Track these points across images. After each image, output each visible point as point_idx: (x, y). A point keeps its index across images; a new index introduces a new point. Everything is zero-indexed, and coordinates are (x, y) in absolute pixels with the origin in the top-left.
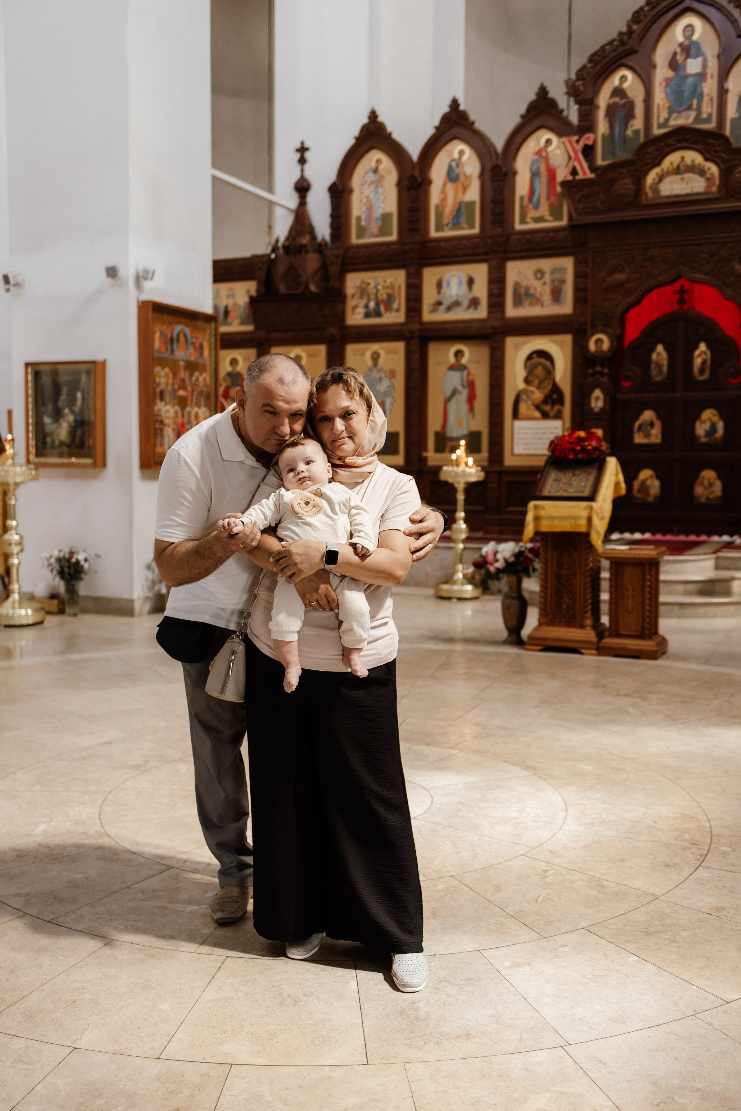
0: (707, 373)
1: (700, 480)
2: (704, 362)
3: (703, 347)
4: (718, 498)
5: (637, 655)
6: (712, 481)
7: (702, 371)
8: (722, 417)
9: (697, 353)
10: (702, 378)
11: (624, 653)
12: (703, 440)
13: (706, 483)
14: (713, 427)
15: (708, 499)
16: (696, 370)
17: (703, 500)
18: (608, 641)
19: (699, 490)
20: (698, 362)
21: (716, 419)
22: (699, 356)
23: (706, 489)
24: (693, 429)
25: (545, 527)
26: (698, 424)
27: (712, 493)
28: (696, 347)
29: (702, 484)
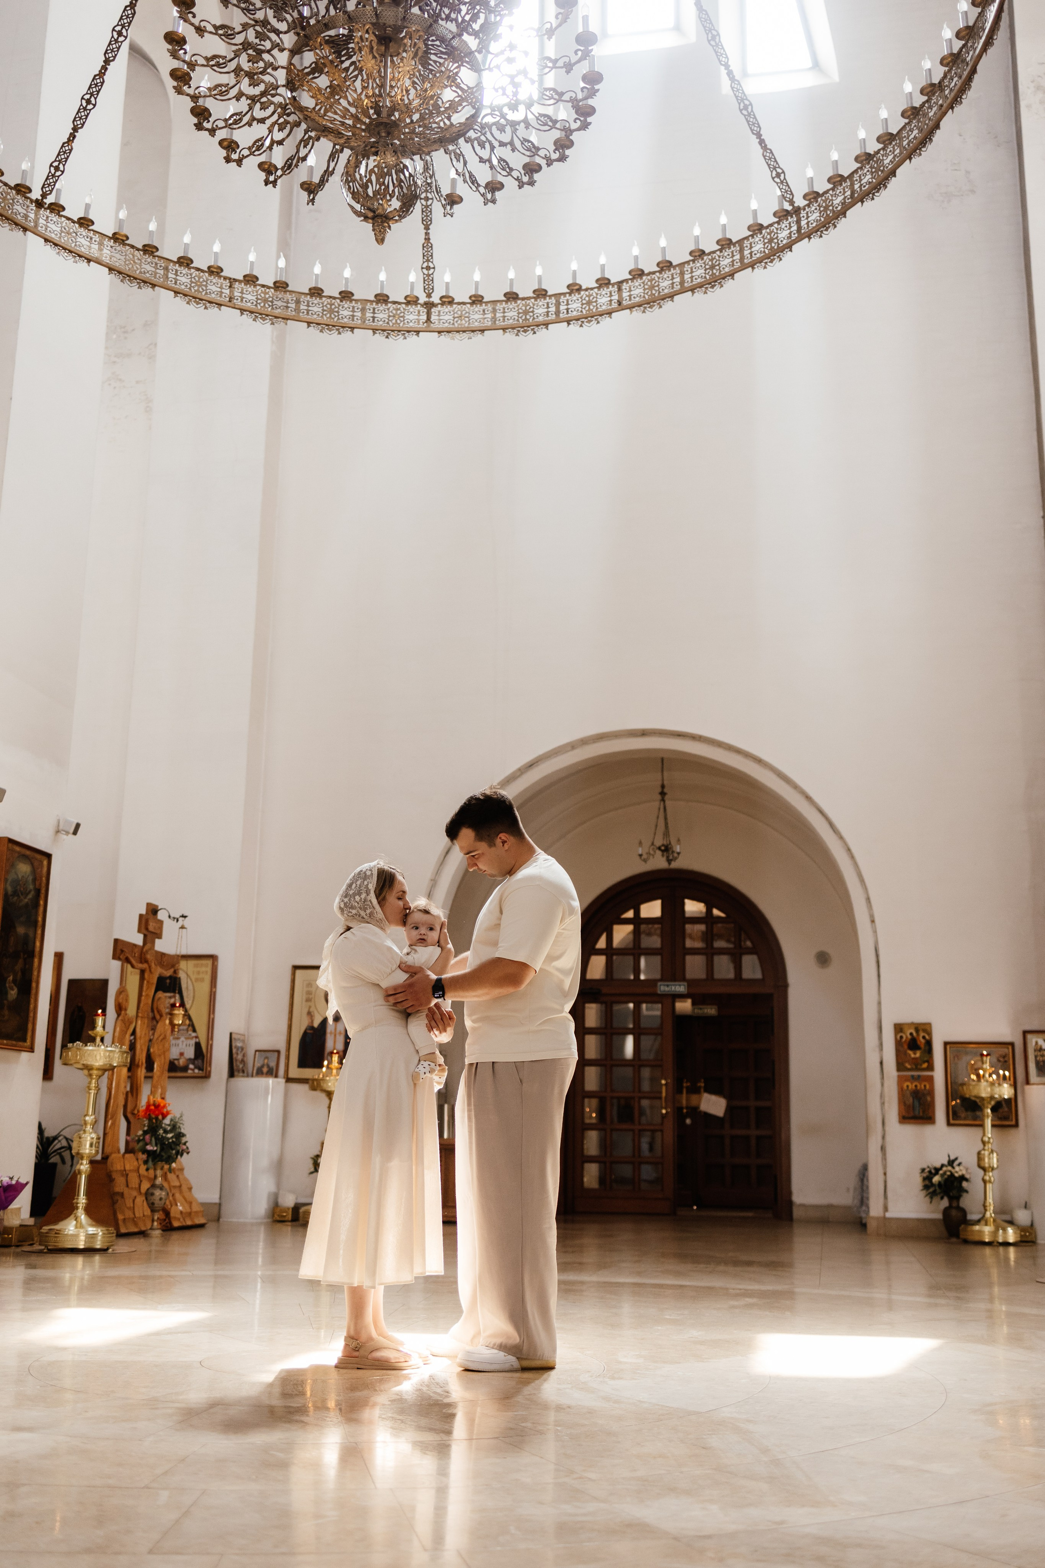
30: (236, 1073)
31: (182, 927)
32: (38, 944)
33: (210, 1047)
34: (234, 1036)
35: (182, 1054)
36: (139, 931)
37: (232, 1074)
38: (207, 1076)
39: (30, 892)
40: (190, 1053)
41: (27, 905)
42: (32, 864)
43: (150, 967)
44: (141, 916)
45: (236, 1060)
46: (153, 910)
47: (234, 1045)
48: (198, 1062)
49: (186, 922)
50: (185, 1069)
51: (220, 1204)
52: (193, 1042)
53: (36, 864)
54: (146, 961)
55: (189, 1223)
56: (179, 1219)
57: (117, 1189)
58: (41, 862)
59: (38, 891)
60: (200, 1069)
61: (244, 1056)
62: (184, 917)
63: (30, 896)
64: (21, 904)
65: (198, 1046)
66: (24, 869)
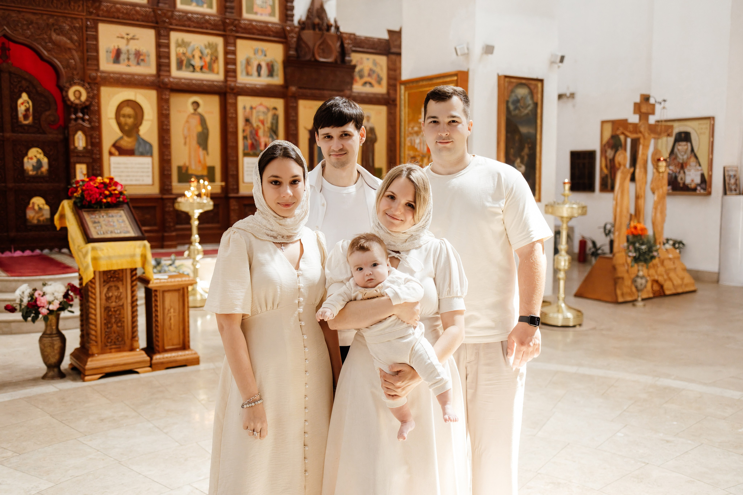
0: (31, 118)
1: (31, 205)
2: (27, 110)
3: (25, 96)
4: (47, 219)
5: (183, 364)
6: (41, 206)
7: (26, 117)
8: (46, 155)
9: (20, 101)
10: (26, 122)
11: (174, 365)
12: (31, 173)
13: (36, 207)
14: (39, 163)
15: (39, 221)
16: (20, 116)
17: (35, 221)
18: (158, 357)
19: (30, 214)
20: (21, 109)
21: (41, 156)
22: (22, 104)
23: (37, 212)
24: (22, 163)
25: (104, 267)
26: (26, 160)
27: (43, 215)
28: (20, 97)
29: (33, 208)
30: (728, 192)
31: (664, 108)
32: (538, 137)
33: (710, 177)
34: (726, 169)
35: (693, 181)
36: (635, 113)
37: (725, 193)
38: (709, 194)
39: (529, 105)
40: (698, 180)
41: (528, 114)
42: (529, 88)
43: (644, 136)
44: (635, 104)
45: (729, 184)
46: (646, 98)
47: (726, 174)
48: (703, 186)
49: (667, 104)
50: (695, 190)
51: (719, 274)
52: (699, 173)
53: (532, 87)
54: (641, 132)
55: (680, 290)
56: (670, 290)
57: (620, 275)
58: (536, 86)
59: (536, 104)
60: (705, 189)
61: (736, 180)
62: (665, 101)
63: (530, 108)
64: (523, 114)
65: (702, 176)
66: (522, 92)
